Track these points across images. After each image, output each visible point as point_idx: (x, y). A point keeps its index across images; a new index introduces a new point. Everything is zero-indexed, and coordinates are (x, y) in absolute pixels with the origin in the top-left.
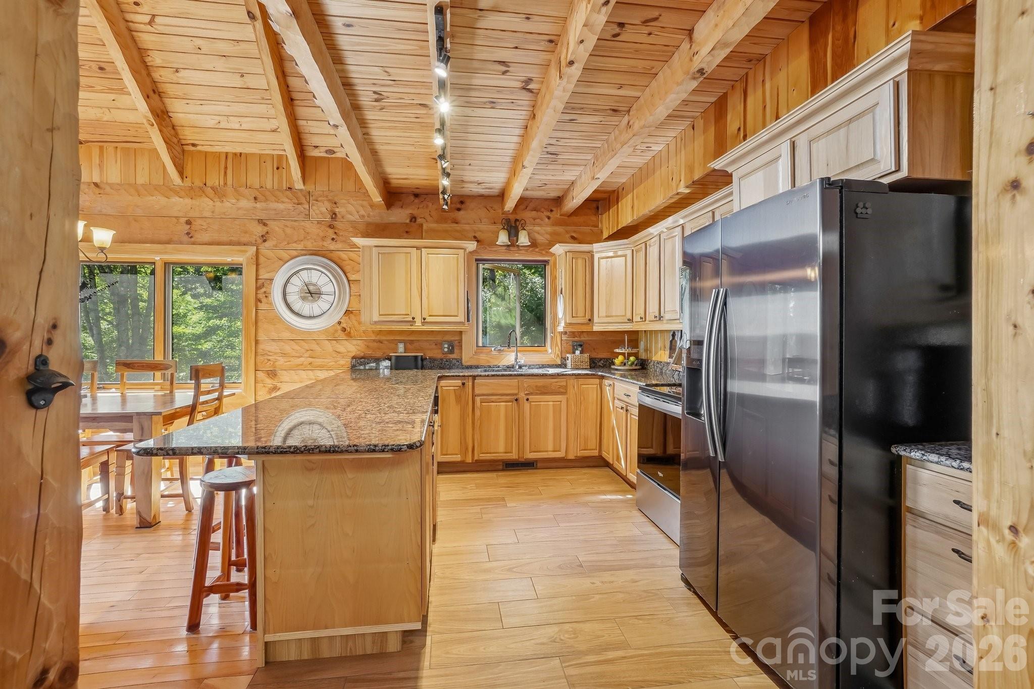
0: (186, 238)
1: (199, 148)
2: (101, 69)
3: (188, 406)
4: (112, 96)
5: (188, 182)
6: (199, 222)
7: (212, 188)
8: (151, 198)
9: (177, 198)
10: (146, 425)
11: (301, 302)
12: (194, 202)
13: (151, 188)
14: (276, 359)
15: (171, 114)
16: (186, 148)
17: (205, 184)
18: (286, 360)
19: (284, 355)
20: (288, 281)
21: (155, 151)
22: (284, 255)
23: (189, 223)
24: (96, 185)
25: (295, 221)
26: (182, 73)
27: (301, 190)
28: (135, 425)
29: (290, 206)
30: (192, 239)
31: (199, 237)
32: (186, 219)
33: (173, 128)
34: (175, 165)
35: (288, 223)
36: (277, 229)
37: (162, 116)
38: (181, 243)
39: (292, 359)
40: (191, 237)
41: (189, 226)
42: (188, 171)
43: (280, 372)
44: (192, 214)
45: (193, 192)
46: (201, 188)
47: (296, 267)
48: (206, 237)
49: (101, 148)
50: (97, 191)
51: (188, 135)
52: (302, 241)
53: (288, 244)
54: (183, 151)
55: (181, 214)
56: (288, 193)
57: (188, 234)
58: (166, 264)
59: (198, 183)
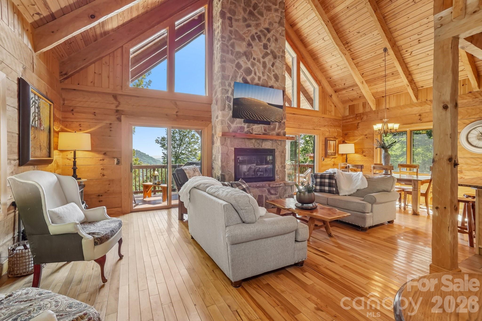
0: (419, 121)
1: (424, 87)
2: (393, 74)
3: (429, 180)
4: (394, 81)
5: (420, 101)
6: (425, 114)
7: (430, 101)
8: (406, 109)
9: (415, 107)
10: (416, 183)
11: (477, 141)
12: (422, 107)
13: (406, 106)
14: (462, 166)
15: (414, 80)
16: (418, 89)
17: (427, 100)
18: (468, 166)
19: (467, 164)
20: (469, 133)
21: (408, 93)
22: (467, 121)
23: (420, 115)
24: (388, 109)
25: (474, 106)
26: (420, 65)
27: (477, 92)
28: (412, 183)
29: (471, 100)
30: (422, 121)
31: (424, 120)
32: (419, 114)
33: (415, 84)
34: (415, 96)
35: (470, 107)
36: (463, 111)
37: (412, 82)
38: (417, 123)
39: (472, 166)
40: (421, 120)
41: (420, 117)
42: (420, 97)
43: (464, 171)
44: (421, 112)
45: (421, 104)
46: (425, 102)
47: (475, 126)
48: (427, 119)
49: (389, 97)
50: (388, 110)
51: (420, 84)
52: (478, 114)
53: (469, 116)
54: (418, 90)
55: (416, 113)
56: (470, 94)
57: (420, 119)
58: (411, 131)
59: (424, 100)
